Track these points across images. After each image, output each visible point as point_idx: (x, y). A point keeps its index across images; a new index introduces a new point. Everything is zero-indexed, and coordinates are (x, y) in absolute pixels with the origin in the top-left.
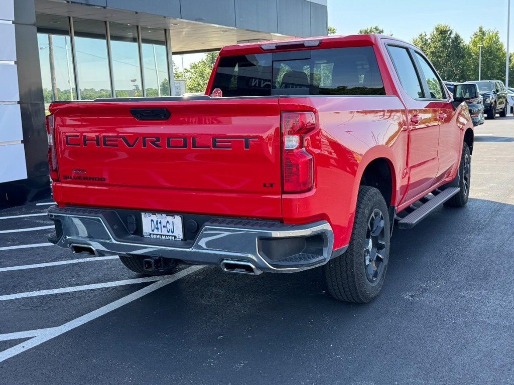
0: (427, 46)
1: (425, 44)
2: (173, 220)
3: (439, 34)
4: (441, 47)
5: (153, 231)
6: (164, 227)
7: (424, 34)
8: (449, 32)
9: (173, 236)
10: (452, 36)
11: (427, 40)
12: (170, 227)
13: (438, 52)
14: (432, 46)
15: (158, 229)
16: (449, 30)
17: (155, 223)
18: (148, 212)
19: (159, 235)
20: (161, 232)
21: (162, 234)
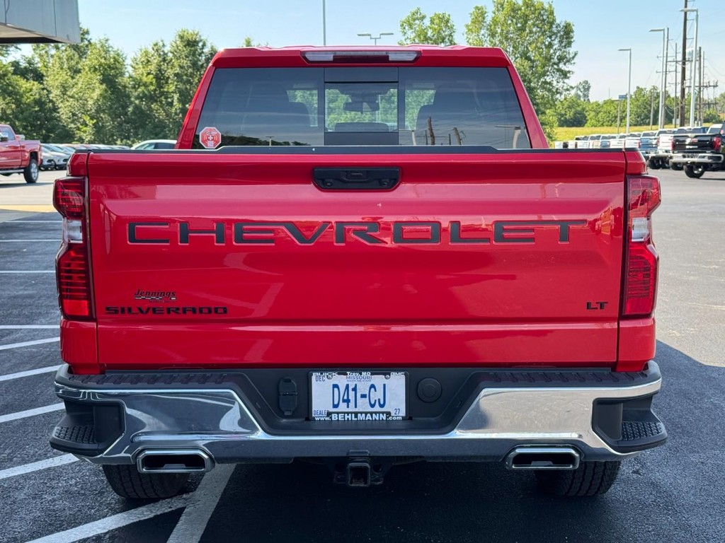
0: (167, 64)
1: (164, 60)
2: (386, 382)
3: (185, 46)
4: (190, 67)
5: (335, 406)
6: (363, 396)
7: (161, 44)
8: (200, 44)
9: (383, 413)
10: (206, 50)
11: (166, 54)
12: (377, 395)
13: (186, 75)
14: (176, 64)
15: (348, 401)
16: (201, 41)
17: (342, 390)
18: (327, 371)
19: (352, 413)
20: (356, 407)
21: (357, 410)
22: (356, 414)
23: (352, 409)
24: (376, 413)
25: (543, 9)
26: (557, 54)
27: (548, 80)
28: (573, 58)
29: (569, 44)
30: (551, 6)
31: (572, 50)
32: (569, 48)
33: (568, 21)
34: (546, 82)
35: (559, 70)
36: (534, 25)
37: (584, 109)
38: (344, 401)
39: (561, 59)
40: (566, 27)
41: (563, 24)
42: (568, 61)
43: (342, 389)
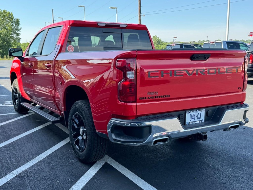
2: (201, 112)
6: (196, 117)
12: (199, 116)
18: (190, 111)
20: (195, 120)
21: (195, 121)
22: (195, 122)
23: (194, 121)
24: (199, 121)
25: (10, 14)
26: (15, 28)
27: (13, 36)
28: (20, 29)
29: (19, 25)
30: (12, 13)
31: (20, 27)
32: (19, 27)
33: (18, 18)
34: (12, 36)
35: (16, 33)
36: (7, 19)
37: (20, 45)
38: (192, 119)
39: (17, 29)
40: (17, 20)
41: (16, 19)
42: (19, 30)
43: (192, 115)
